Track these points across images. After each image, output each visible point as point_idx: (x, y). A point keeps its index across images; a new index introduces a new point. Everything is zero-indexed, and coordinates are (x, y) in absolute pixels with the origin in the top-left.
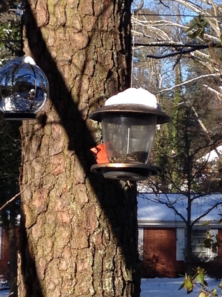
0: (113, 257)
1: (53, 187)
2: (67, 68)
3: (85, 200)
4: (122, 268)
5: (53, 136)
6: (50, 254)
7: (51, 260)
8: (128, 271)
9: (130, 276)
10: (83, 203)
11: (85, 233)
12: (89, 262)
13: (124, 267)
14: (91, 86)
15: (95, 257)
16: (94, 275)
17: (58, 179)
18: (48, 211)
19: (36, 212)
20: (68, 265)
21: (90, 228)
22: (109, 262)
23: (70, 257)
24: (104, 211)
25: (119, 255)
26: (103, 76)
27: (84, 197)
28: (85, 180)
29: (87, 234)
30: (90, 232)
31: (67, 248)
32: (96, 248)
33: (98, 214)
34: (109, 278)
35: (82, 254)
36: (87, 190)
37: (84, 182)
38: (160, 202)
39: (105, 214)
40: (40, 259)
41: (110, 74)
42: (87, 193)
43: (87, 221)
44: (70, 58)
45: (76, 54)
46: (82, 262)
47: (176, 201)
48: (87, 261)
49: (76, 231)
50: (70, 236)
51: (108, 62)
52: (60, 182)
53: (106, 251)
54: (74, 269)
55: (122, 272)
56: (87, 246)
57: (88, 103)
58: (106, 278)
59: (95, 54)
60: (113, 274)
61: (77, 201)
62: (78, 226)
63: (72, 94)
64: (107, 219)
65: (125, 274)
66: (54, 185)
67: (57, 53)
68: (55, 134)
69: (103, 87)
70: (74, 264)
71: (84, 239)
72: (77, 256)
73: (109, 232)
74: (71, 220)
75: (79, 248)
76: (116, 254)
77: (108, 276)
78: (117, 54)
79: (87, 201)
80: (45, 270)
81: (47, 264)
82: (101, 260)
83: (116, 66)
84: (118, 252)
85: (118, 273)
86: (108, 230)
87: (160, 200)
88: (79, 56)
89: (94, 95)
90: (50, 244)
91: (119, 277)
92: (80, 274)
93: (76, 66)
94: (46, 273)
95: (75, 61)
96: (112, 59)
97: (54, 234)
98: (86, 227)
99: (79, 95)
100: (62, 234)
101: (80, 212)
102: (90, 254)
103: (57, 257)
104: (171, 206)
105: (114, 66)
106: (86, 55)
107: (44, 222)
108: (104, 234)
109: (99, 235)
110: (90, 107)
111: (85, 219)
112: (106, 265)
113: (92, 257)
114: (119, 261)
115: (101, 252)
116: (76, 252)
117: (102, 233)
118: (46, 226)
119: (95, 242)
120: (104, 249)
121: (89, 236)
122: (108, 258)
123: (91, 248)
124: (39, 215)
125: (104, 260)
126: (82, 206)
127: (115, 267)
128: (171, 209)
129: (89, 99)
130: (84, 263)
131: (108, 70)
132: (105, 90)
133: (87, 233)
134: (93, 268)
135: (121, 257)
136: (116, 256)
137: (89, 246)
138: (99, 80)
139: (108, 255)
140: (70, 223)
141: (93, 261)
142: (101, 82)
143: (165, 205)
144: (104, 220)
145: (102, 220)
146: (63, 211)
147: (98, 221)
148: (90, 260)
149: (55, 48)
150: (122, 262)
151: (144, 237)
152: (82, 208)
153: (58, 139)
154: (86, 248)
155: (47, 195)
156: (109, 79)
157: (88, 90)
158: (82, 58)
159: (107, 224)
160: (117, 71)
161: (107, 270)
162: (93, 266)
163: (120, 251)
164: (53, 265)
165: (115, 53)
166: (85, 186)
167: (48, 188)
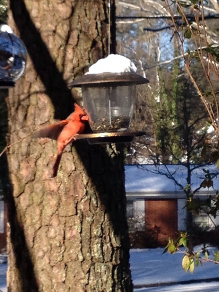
0: (101, 224)
1: (40, 156)
2: (51, 38)
3: (72, 168)
4: (110, 234)
5: (39, 105)
6: (39, 222)
7: (40, 228)
8: (116, 237)
9: (119, 242)
10: (71, 171)
11: (73, 200)
12: (78, 229)
13: (113, 233)
14: (75, 56)
15: (83, 224)
16: (83, 242)
17: (44, 148)
18: (36, 180)
19: (24, 181)
20: (56, 233)
21: (77, 195)
22: (97, 229)
23: (59, 225)
24: (91, 179)
25: (108, 221)
26: (87, 45)
27: (71, 165)
28: (71, 149)
29: (74, 202)
30: (77, 199)
31: (55, 216)
32: (84, 216)
33: (85, 182)
34: (98, 244)
35: (70, 221)
36: (73, 158)
37: (71, 150)
38: (160, 173)
39: (93, 181)
40: (28, 227)
41: (94, 43)
42: (74, 161)
43: (74, 189)
44: (53, 28)
45: (60, 24)
46: (70, 229)
47: (175, 172)
48: (75, 228)
49: (64, 199)
50: (58, 204)
51: (92, 31)
52: (47, 151)
53: (94, 218)
54: (63, 236)
55: (110, 239)
56: (75, 214)
57: (73, 72)
58: (95, 244)
59: (79, 24)
60: (101, 240)
61: (64, 170)
62: (66, 194)
63: (57, 65)
64: (94, 186)
65: (113, 240)
66: (41, 154)
67: (41, 23)
68: (40, 105)
69: (88, 57)
70: (62, 232)
71: (72, 207)
72: (65, 223)
73: (96, 199)
74: (59, 188)
75: (67, 216)
76: (104, 221)
77: (96, 242)
78: (101, 24)
79: (73, 169)
80: (34, 238)
81: (36, 232)
82: (89, 227)
83: (100, 35)
84: (106, 219)
85: (106, 239)
86: (95, 197)
87: (160, 171)
88: (62, 26)
89: (78, 64)
90: (38, 211)
91: (108, 243)
92: (69, 241)
93: (60, 36)
94: (35, 241)
95: (59, 31)
96: (97, 28)
97: (42, 202)
98: (74, 195)
99: (63, 65)
100: (50, 202)
101: (67, 180)
102: (78, 221)
103: (45, 225)
104: (170, 177)
105: (98, 35)
106: (70, 25)
107: (32, 190)
108: (91, 201)
109: (86, 203)
110: (75, 76)
111: (72, 187)
112: (94, 232)
113: (80, 224)
114: (108, 228)
115: (89, 219)
116: (63, 219)
117: (89, 200)
118: (34, 194)
119: (82, 209)
120: (92, 216)
121: (77, 203)
122: (96, 225)
123: (78, 215)
124: (27, 183)
125: (92, 227)
126: (69, 174)
127: (103, 234)
128: (171, 179)
129: (74, 68)
130: (72, 230)
131: (92, 39)
132: (89, 59)
133: (74, 200)
134: (81, 235)
135: (109, 223)
136: (104, 223)
137: (77, 214)
138: (84, 50)
139: (96, 221)
140: (58, 191)
141: (82, 228)
142: (86, 51)
143: (164, 176)
144: (91, 187)
145: (89, 187)
146: (50, 180)
147: (86, 188)
148: (78, 227)
149: (39, 19)
150: (110, 228)
151: (145, 209)
152: (69, 176)
153: (44, 109)
154: (74, 215)
155: (34, 164)
156: (94, 49)
157: (73, 59)
158: (66, 28)
159: (94, 191)
160: (102, 41)
161: (95, 236)
162: (81, 232)
163: (108, 218)
164: (42, 233)
165: (99, 23)
166: (72, 155)
167: (35, 157)
